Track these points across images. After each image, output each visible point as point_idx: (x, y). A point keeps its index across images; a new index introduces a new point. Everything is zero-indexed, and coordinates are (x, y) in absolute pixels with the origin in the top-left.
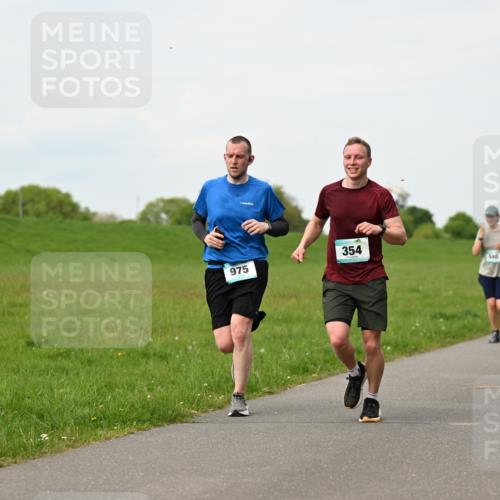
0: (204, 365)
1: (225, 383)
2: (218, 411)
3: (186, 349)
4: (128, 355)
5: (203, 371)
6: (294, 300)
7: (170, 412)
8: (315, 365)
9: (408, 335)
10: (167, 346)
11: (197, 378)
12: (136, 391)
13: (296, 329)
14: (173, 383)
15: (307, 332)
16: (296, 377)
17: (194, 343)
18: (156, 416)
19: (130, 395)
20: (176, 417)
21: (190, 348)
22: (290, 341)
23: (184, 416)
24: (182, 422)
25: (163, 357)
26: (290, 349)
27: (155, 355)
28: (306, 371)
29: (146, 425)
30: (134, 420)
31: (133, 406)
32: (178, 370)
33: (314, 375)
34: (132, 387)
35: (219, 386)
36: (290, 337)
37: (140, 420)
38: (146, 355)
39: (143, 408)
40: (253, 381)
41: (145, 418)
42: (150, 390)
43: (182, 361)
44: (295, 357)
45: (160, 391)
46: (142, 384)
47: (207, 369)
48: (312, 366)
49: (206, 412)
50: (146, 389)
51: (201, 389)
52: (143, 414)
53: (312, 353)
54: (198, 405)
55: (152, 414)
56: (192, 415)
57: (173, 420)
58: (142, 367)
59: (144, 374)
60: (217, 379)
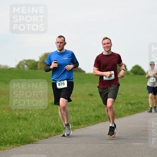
0: (41, 122)
1: (49, 129)
2: (46, 139)
3: (34, 116)
4: (12, 118)
5: (40, 124)
6: (74, 98)
7: (28, 140)
8: (82, 122)
9: (117, 110)
10: (27, 115)
11: (38, 127)
12: (15, 132)
13: (75, 109)
14: (29, 129)
15: (79, 110)
16: (75, 126)
17: (37, 114)
18: (23, 141)
19: (13, 133)
20: (30, 142)
21: (35, 116)
22: (73, 113)
23: (33, 141)
24: (32, 143)
25: (26, 119)
26: (73, 116)
27: (22, 118)
28: (79, 124)
29: (19, 144)
30: (14, 143)
31: (14, 137)
32: (31, 124)
33: (82, 126)
34: (14, 130)
35: (46, 130)
36: (73, 112)
37: (17, 143)
38: (19, 118)
39: (18, 138)
40: (59, 128)
41: (19, 142)
42: (21, 131)
43: (32, 121)
44: (75, 119)
45: (24, 132)
46: (17, 129)
47: (42, 123)
48: (81, 122)
49: (41, 139)
50: (19, 131)
51: (39, 131)
52: (18, 141)
53: (81, 117)
54: (39, 137)
55: (21, 141)
56: (36, 141)
57: (29, 143)
58: (17, 123)
59: (18, 126)
60: (46, 127)
